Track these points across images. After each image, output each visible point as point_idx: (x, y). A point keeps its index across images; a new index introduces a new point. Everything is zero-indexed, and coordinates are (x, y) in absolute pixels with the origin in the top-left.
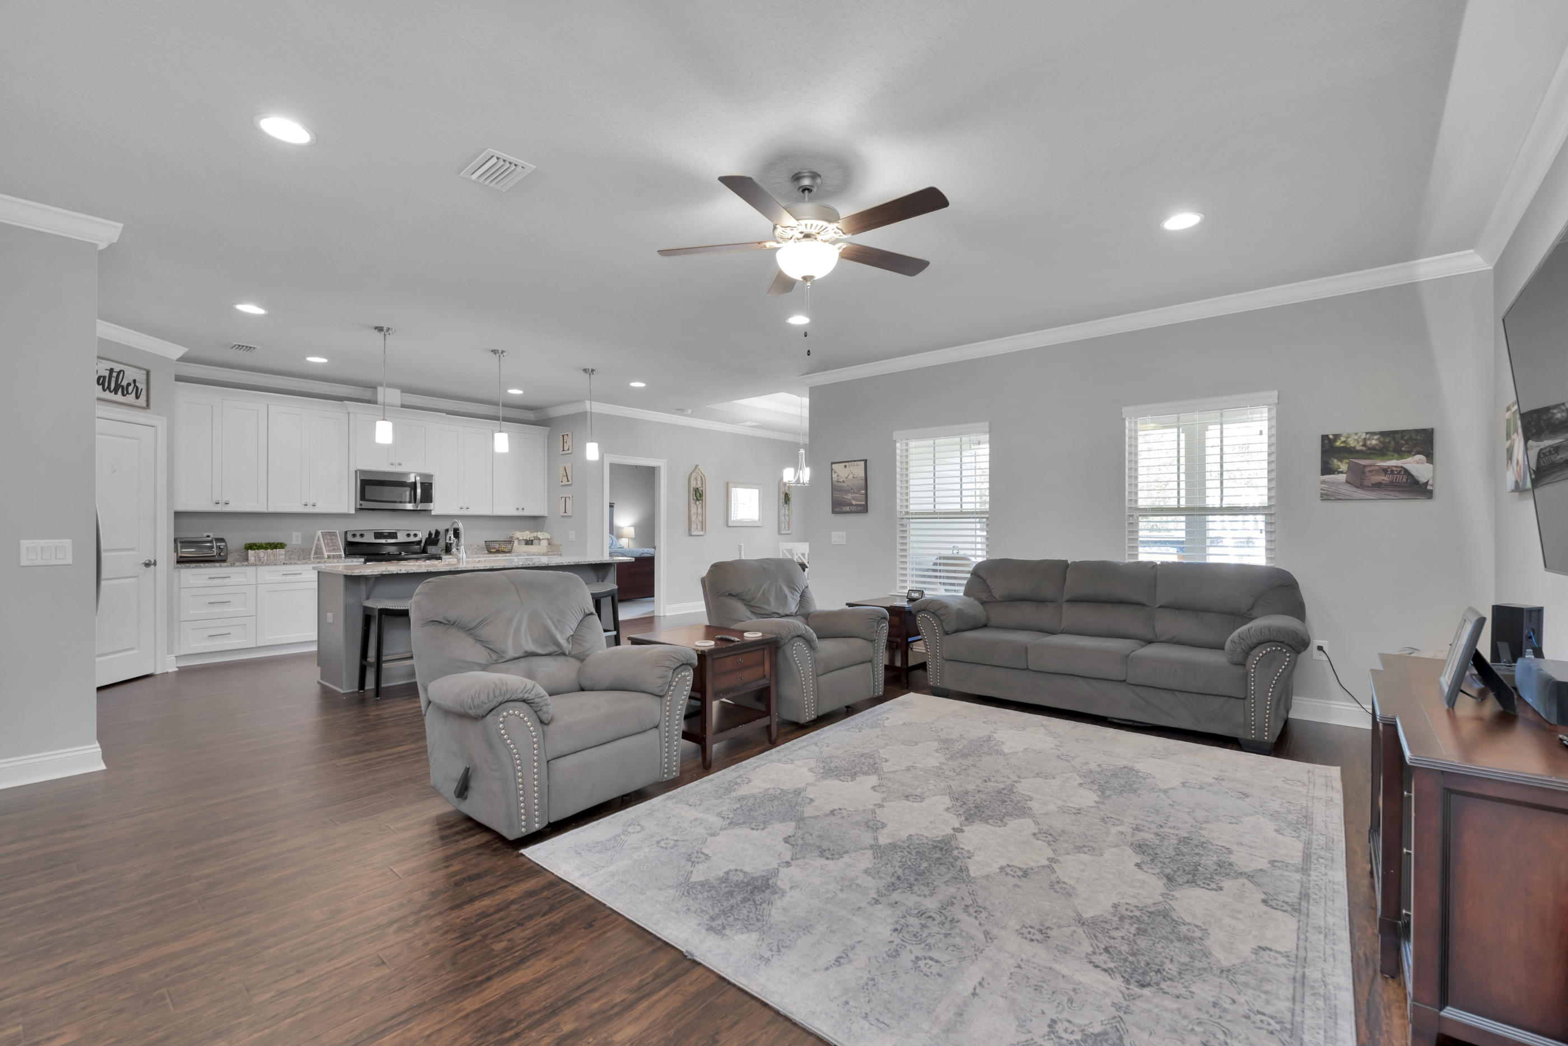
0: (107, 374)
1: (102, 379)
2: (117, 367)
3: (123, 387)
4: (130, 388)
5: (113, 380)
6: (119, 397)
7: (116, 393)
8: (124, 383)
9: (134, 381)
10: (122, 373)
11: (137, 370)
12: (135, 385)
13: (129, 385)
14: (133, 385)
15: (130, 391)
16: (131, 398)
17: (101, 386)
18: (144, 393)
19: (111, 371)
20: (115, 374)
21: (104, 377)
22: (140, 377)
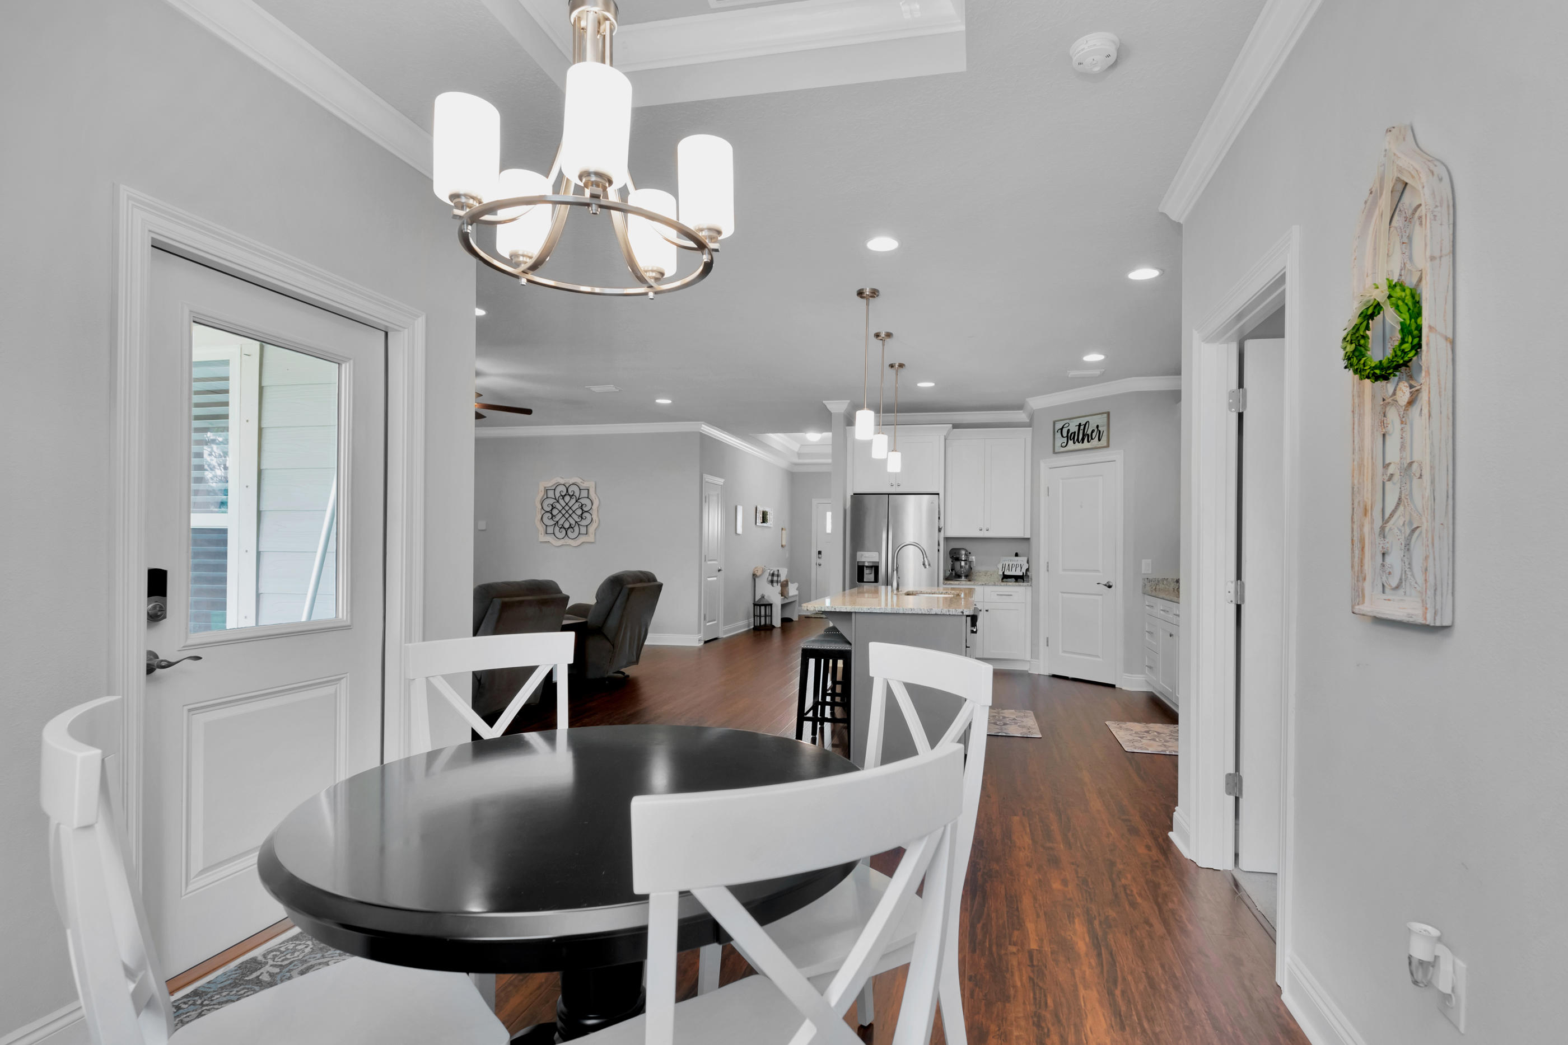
0: (1076, 429)
1: (1073, 434)
2: (1083, 421)
3: (1088, 435)
4: (1094, 434)
5: (1081, 432)
6: (1086, 444)
7: (1083, 443)
8: (1089, 432)
9: (1098, 426)
10: (1088, 423)
11: (1100, 416)
12: (1098, 430)
13: (1093, 431)
14: (1096, 430)
15: (1093, 437)
16: (1095, 442)
17: (1072, 441)
18: (1105, 434)
19: (1080, 425)
20: (1082, 427)
21: (1075, 433)
22: (1100, 421)
